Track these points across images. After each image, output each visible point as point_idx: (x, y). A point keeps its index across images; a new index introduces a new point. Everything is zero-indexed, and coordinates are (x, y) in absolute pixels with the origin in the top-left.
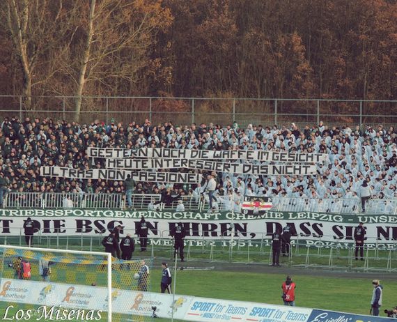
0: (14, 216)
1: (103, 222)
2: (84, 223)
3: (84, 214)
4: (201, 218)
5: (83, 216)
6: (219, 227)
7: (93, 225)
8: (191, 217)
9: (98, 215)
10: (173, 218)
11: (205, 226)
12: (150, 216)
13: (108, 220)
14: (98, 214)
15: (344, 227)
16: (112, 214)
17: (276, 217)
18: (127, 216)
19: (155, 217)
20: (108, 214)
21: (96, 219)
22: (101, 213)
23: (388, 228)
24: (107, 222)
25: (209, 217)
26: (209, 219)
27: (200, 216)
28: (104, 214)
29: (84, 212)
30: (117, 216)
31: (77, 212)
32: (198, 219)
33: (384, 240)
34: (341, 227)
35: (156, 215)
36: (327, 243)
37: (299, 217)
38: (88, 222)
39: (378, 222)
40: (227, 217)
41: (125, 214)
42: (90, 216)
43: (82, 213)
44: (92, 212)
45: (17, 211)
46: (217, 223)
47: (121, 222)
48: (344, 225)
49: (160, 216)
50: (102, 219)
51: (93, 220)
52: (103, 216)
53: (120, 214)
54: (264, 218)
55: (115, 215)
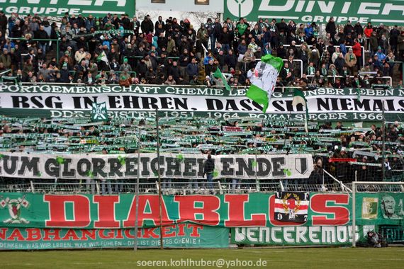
1: (40, 98)
2: (20, 99)
3: (20, 90)
4: (140, 92)
5: (18, 92)
6: (159, 101)
7: (29, 102)
8: (131, 91)
9: (35, 91)
10: (112, 92)
11: (145, 100)
12: (88, 91)
13: (45, 96)
14: (35, 89)
15: (284, 102)
16: (49, 90)
17: (216, 94)
19: (93, 91)
20: (44, 89)
21: (33, 95)
22: (37, 89)
23: (327, 99)
24: (44, 99)
25: (148, 90)
26: (148, 93)
27: (139, 89)
28: (41, 89)
29: (20, 88)
30: (54, 91)
31: (12, 88)
32: (137, 92)
33: (324, 110)
34: (281, 102)
35: (95, 90)
36: (270, 116)
37: (239, 94)
38: (25, 99)
39: (318, 94)
40: (167, 91)
41: (62, 89)
42: (26, 92)
43: (18, 89)
44: (28, 88)
46: (157, 97)
47: (58, 98)
48: (284, 100)
49: (99, 91)
50: (39, 95)
51: (29, 96)
52: (39, 92)
53: (57, 89)
54: (204, 95)
55: (52, 90)
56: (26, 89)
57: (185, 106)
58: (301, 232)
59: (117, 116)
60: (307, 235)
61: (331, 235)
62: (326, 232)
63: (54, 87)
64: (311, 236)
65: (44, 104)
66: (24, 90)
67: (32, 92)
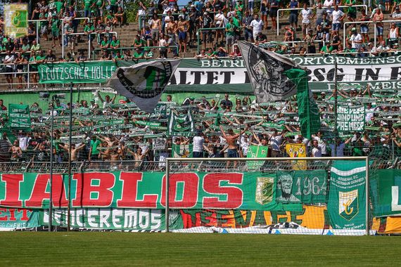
0: (235, 67)
1: (323, 70)
3: (304, 62)
7: (312, 75)
9: (318, 63)
10: (396, 62)
12: (372, 62)
13: (328, 68)
14: (318, 61)
16: (333, 61)
18: (348, 63)
19: (377, 62)
20: (328, 60)
21: (316, 67)
22: (321, 61)
24: (327, 71)
28: (325, 61)
29: (304, 60)
30: (338, 62)
35: (379, 61)
41: (346, 60)
42: (309, 64)
43: (302, 61)
44: (312, 59)
45: (238, 62)
47: (342, 70)
49: (383, 62)
50: (322, 67)
51: (312, 68)
52: (323, 63)
53: (341, 61)
55: (335, 61)
56: (309, 61)
58: (104, 216)
59: (394, 87)
60: (110, 220)
61: (133, 221)
62: (129, 217)
64: (114, 220)
65: (325, 77)
66: (308, 62)
67: (315, 65)
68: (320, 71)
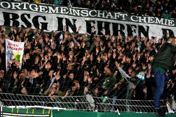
1: (29, 16)
2: (11, 16)
8: (103, 17)
9: (25, 8)
10: (89, 16)
11: (115, 26)
13: (33, 15)
14: (25, 6)
16: (37, 9)
17: (169, 24)
18: (50, 12)
19: (74, 14)
20: (33, 7)
21: (23, 12)
22: (27, 6)
25: (118, 16)
28: (30, 7)
30: (41, 11)
31: (4, 4)
32: (109, 18)
38: (16, 16)
41: (48, 9)
42: (17, 9)
43: (9, 6)
44: (20, 4)
50: (28, 12)
51: (20, 13)
52: (29, 10)
53: (44, 9)
54: (160, 24)
55: (39, 10)
56: (17, 6)
57: (146, 34)
63: (41, 7)
65: (32, 23)
66: (15, 7)
67: (22, 10)
68: (26, 16)
